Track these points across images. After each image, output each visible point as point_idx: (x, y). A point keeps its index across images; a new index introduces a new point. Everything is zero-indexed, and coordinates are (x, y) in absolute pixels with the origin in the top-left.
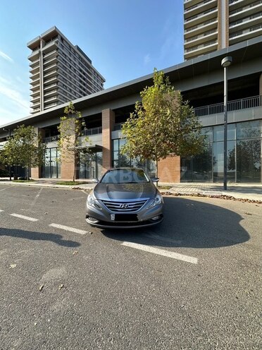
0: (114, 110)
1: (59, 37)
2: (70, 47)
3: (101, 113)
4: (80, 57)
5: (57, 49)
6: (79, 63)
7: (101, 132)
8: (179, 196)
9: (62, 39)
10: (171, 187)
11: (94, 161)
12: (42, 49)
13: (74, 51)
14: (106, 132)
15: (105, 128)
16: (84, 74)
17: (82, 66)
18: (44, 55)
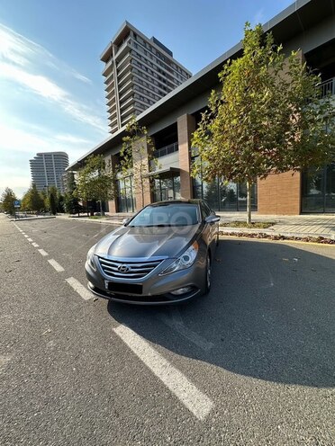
0: (192, 115)
1: (132, 33)
2: (145, 42)
3: (176, 123)
4: (158, 52)
5: (131, 51)
6: (157, 61)
7: (177, 149)
8: (280, 241)
9: (135, 35)
10: (273, 224)
11: (171, 188)
12: (115, 58)
13: (151, 46)
14: (183, 148)
15: (182, 143)
16: (164, 74)
17: (161, 64)
18: (117, 63)
